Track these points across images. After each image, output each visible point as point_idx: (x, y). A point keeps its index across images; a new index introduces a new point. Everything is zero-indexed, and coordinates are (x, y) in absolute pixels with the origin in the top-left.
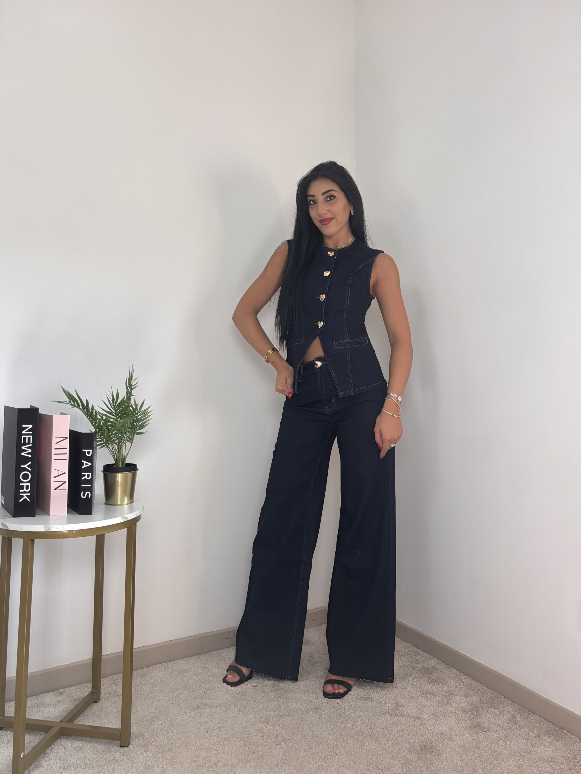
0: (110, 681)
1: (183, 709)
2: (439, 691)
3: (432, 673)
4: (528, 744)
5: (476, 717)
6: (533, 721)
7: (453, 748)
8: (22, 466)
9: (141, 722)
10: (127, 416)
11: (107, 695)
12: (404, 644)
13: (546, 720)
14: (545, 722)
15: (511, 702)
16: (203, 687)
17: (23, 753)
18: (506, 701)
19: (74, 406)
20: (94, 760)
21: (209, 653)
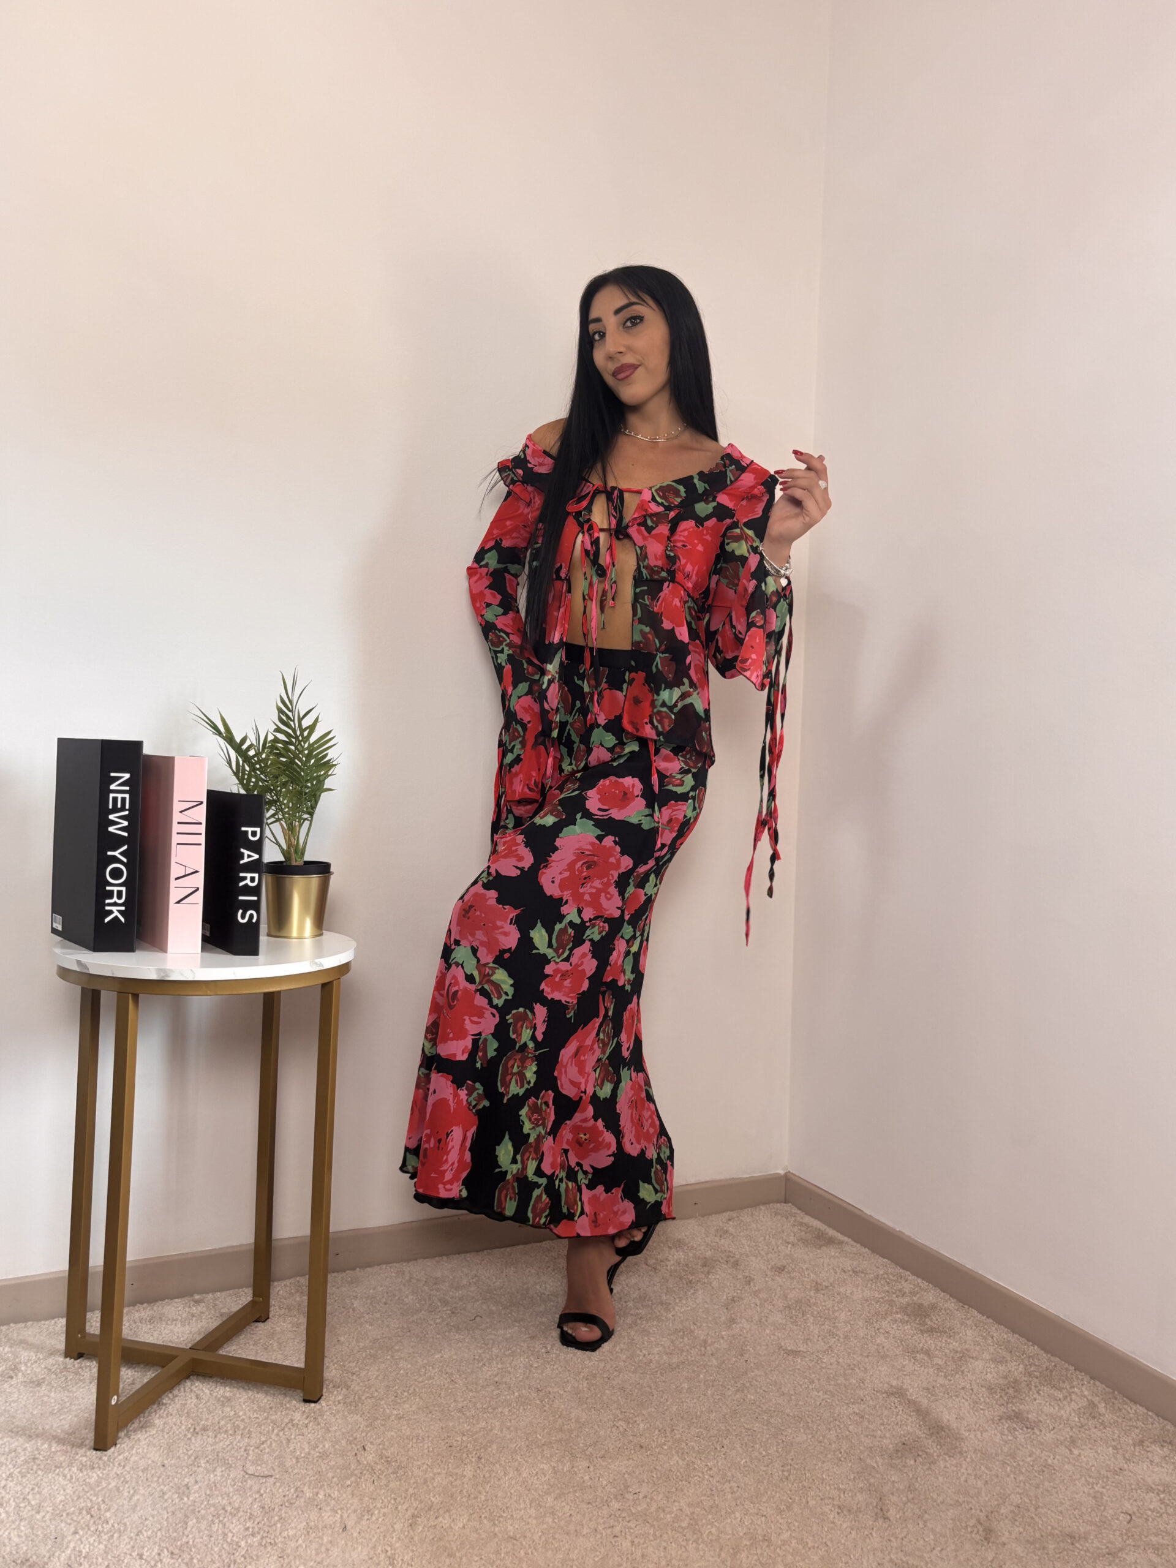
0: (288, 1287)
2: (941, 1348)
3: (929, 1316)
4: (1119, 1456)
5: (1014, 1401)
9: (344, 1362)
11: (283, 1310)
12: (875, 1259)
13: (1157, 1414)
14: (1156, 1419)
15: (1088, 1378)
17: (115, 1397)
20: (252, 1421)
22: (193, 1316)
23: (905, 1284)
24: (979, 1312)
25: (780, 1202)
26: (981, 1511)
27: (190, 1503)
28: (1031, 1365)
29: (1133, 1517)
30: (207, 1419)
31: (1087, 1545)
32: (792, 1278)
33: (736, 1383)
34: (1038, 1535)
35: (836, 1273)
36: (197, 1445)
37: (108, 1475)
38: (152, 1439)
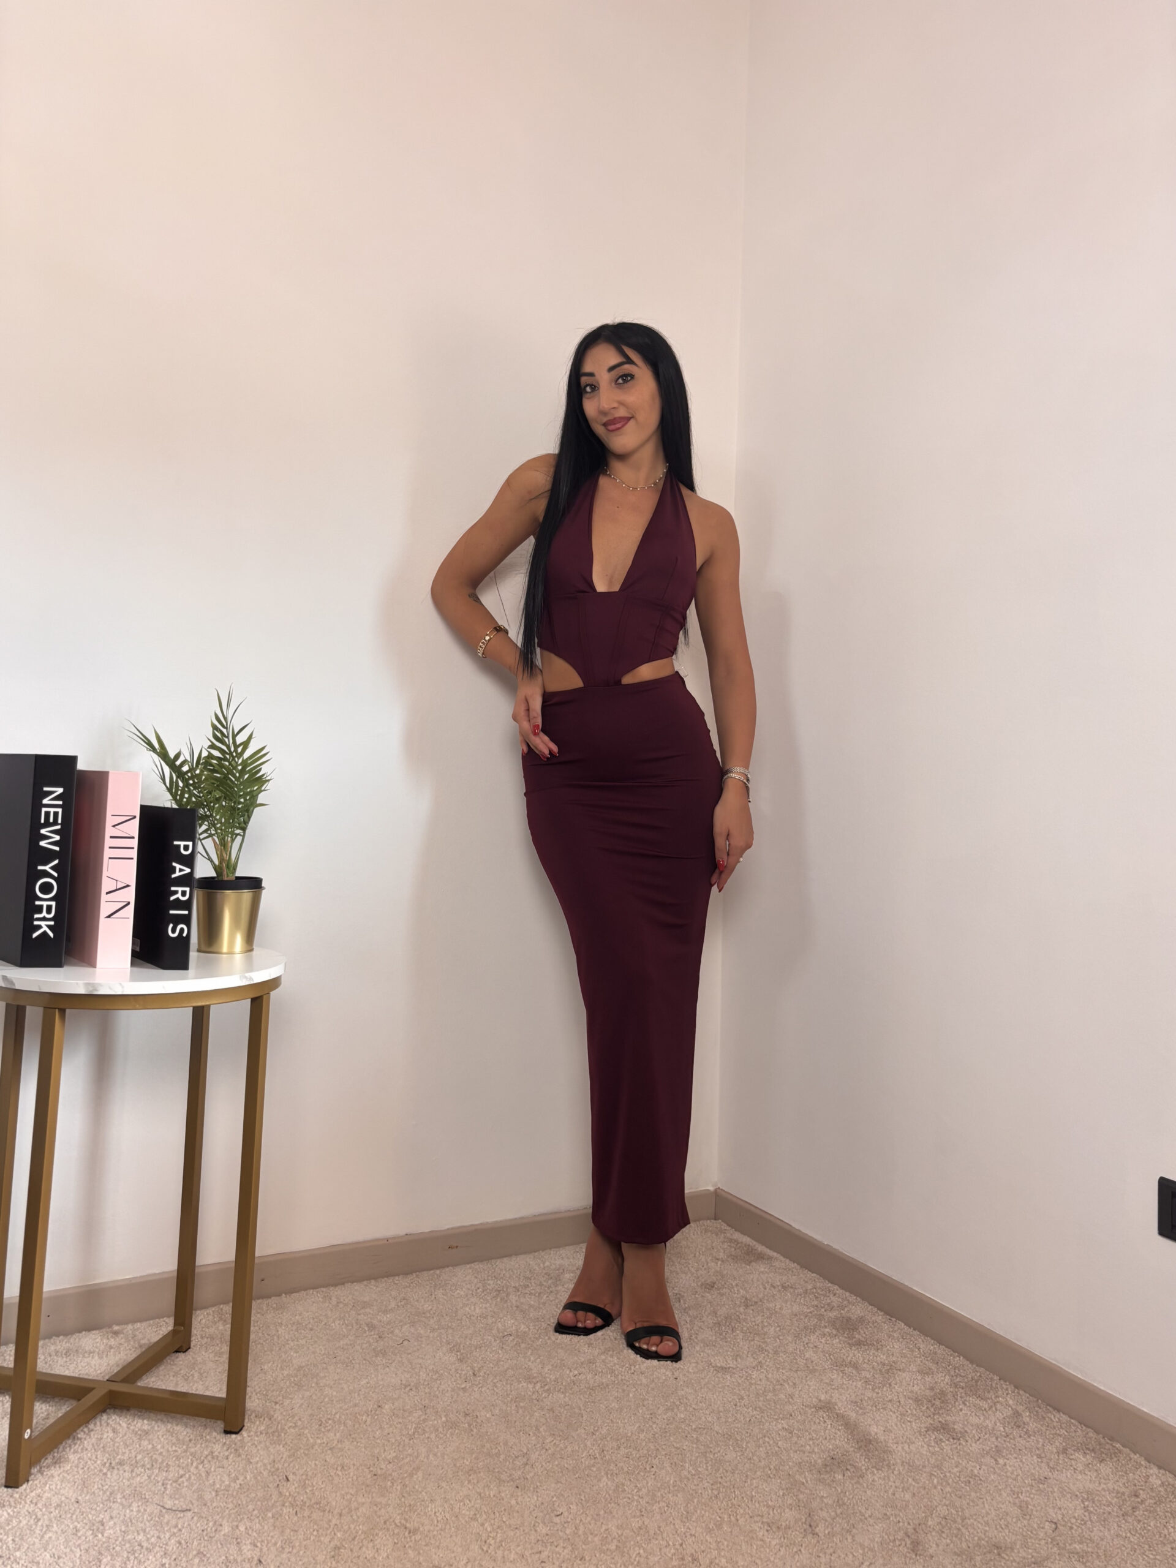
0: (211, 1316)
2: (869, 1361)
3: (857, 1329)
4: (1043, 1465)
5: (941, 1412)
6: (1055, 1424)
8: (40, 867)
9: (267, 1391)
11: (206, 1339)
12: (804, 1273)
13: (1082, 1424)
14: (1079, 1426)
15: (1013, 1388)
16: (397, 1335)
17: (29, 1431)
18: (1004, 1386)
21: (414, 1274)
22: (111, 1347)
23: (833, 1298)
24: (905, 1324)
25: (708, 1219)
26: (909, 1524)
27: (104, 1540)
28: (956, 1376)
29: (1058, 1525)
30: (124, 1453)
31: (1013, 1554)
32: (722, 1295)
33: (666, 1401)
34: (964, 1546)
35: (765, 1289)
36: (112, 1480)
37: (19, 1512)
38: (66, 1475)
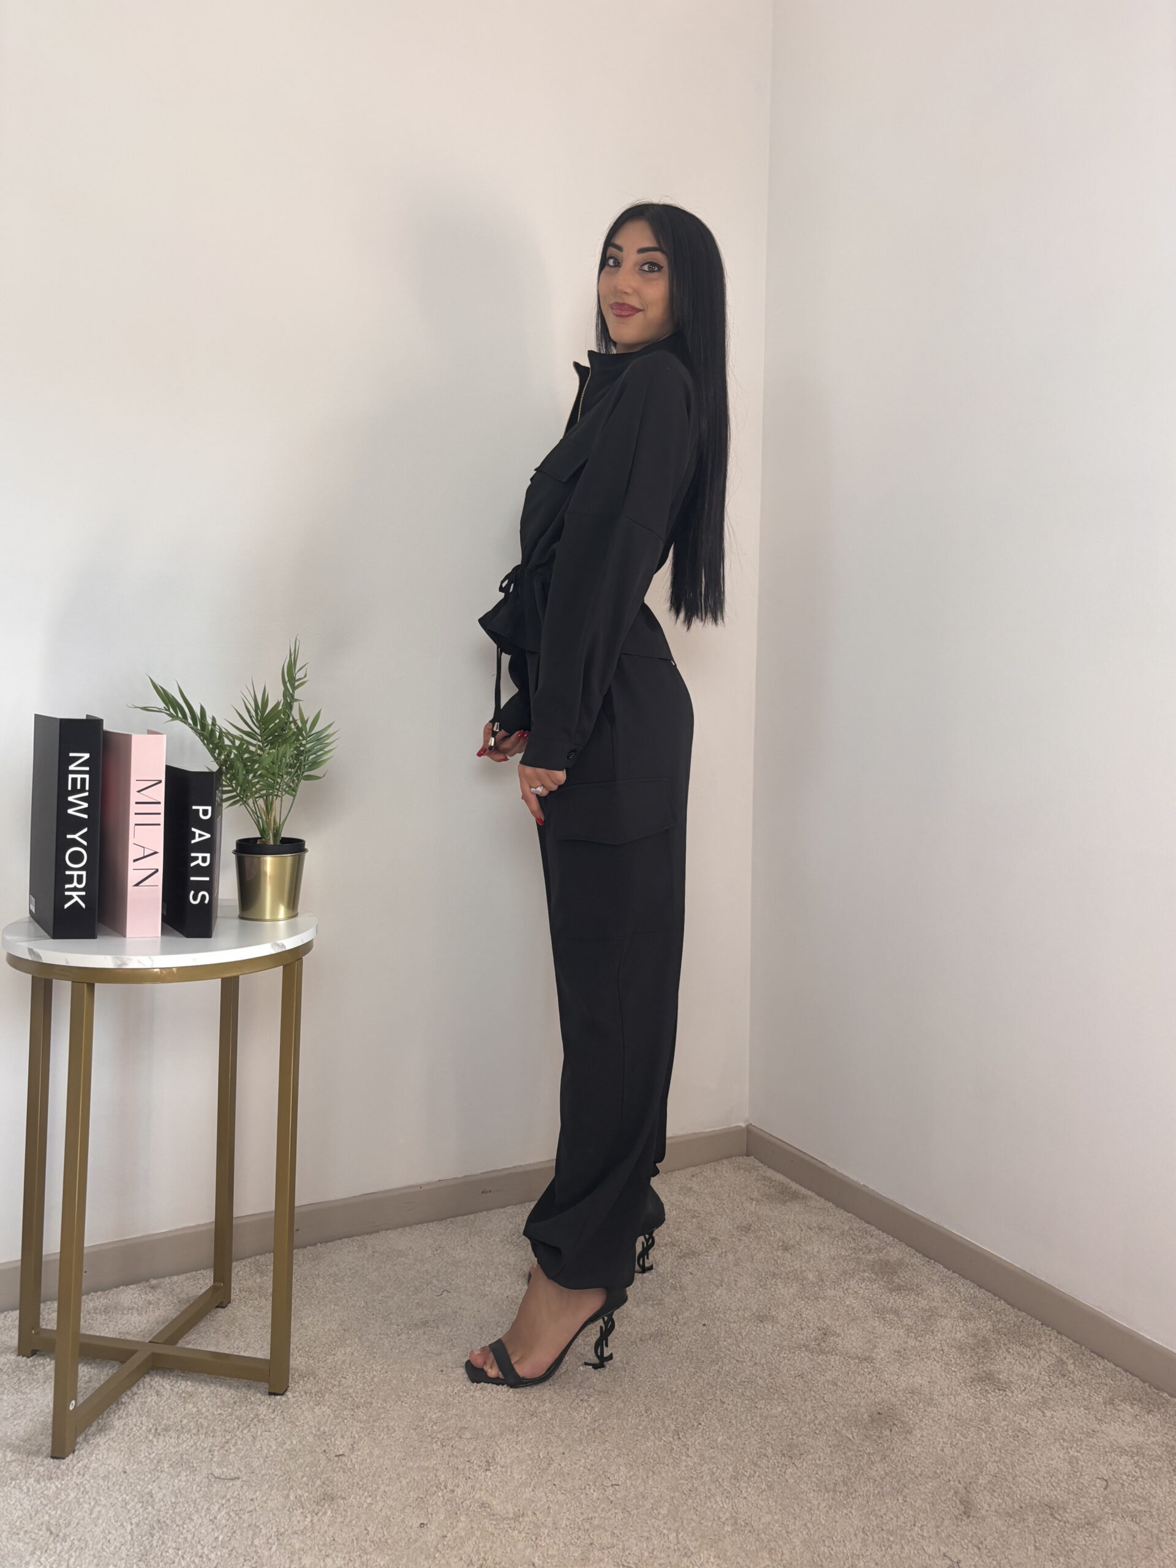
0: (250, 1267)
1: (395, 1327)
2: (910, 1307)
3: (896, 1273)
4: (1091, 1416)
5: (985, 1361)
6: (1100, 1372)
7: (936, 1419)
8: (69, 836)
9: (310, 1347)
10: (285, 741)
11: (244, 1293)
12: (840, 1214)
13: (1126, 1371)
14: (1124, 1374)
15: (1056, 1333)
16: (435, 1286)
17: (73, 1402)
18: (1046, 1331)
19: (174, 717)
20: (216, 1418)
21: (448, 1220)
22: (150, 1303)
23: (871, 1240)
24: (945, 1267)
25: (742, 1156)
26: (959, 1482)
27: (154, 1512)
28: (998, 1322)
29: (1109, 1482)
30: (169, 1418)
31: (1066, 1515)
32: (759, 1238)
35: (802, 1231)
36: (160, 1448)
37: (67, 1485)
38: (111, 1443)
